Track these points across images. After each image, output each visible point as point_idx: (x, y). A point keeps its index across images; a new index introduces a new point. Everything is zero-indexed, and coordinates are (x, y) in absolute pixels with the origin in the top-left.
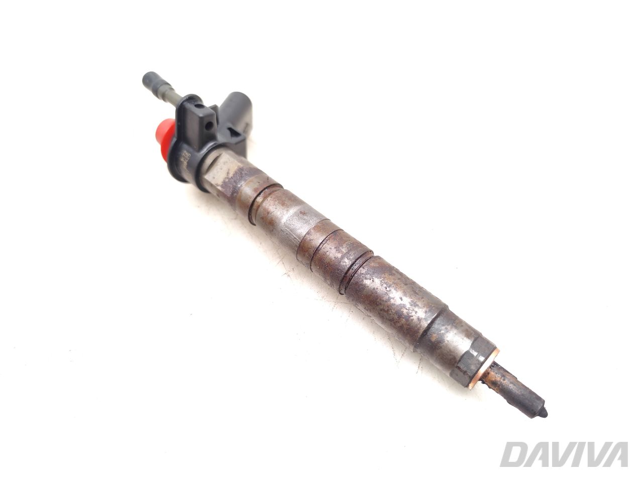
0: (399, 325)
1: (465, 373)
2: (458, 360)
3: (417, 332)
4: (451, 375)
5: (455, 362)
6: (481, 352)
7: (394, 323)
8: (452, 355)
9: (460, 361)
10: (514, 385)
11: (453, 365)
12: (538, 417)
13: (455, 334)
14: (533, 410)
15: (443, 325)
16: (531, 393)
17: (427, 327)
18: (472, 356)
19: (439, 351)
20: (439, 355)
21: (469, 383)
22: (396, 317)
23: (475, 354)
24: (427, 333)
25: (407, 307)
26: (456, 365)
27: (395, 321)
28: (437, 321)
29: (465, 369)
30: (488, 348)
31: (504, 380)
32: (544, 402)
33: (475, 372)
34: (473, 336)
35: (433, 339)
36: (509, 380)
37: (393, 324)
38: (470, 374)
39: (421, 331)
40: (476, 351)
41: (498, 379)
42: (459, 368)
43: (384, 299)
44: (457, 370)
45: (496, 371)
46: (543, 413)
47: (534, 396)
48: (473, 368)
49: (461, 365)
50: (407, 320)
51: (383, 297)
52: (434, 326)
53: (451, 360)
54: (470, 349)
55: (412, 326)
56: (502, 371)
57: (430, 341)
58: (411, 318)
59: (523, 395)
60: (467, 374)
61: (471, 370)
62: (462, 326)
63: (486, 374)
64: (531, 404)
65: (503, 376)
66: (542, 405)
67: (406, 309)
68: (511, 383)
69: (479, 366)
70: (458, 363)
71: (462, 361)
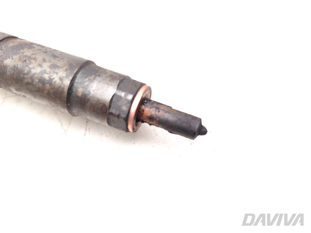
0: (45, 92)
1: (118, 116)
2: (108, 105)
3: (62, 92)
4: (109, 123)
5: (107, 109)
6: (128, 91)
7: (42, 92)
8: (102, 103)
9: (110, 106)
10: (169, 113)
11: (106, 112)
12: (199, 136)
13: (100, 81)
14: (192, 131)
15: (86, 78)
16: (186, 115)
17: (70, 83)
18: (120, 97)
19: (88, 104)
20: (90, 109)
21: (127, 125)
22: (40, 85)
23: (123, 94)
24: (72, 91)
25: (48, 72)
26: (108, 112)
27: (41, 90)
28: (79, 76)
29: (117, 113)
30: (135, 86)
31: (159, 112)
32: (200, 120)
33: (127, 112)
34: (118, 79)
35: (80, 94)
36: (164, 110)
37: (41, 94)
38: (124, 116)
39: (66, 90)
40: (123, 91)
41: (153, 113)
42: (111, 114)
43: (26, 72)
44: (111, 117)
45: (149, 106)
46: (202, 131)
47: (190, 117)
48: (125, 108)
49: (113, 110)
50: (51, 84)
51: (24, 70)
52: (76, 81)
53: (102, 109)
54: (116, 92)
55: (57, 88)
56: (155, 105)
57: (77, 97)
58: (54, 80)
59: (179, 120)
60: (121, 117)
61: (123, 111)
62: (106, 73)
63: (139, 111)
64: (188, 125)
65: (157, 108)
66: (199, 123)
67: (48, 74)
68: (166, 112)
69: (129, 105)
70: (109, 109)
71: (112, 105)
